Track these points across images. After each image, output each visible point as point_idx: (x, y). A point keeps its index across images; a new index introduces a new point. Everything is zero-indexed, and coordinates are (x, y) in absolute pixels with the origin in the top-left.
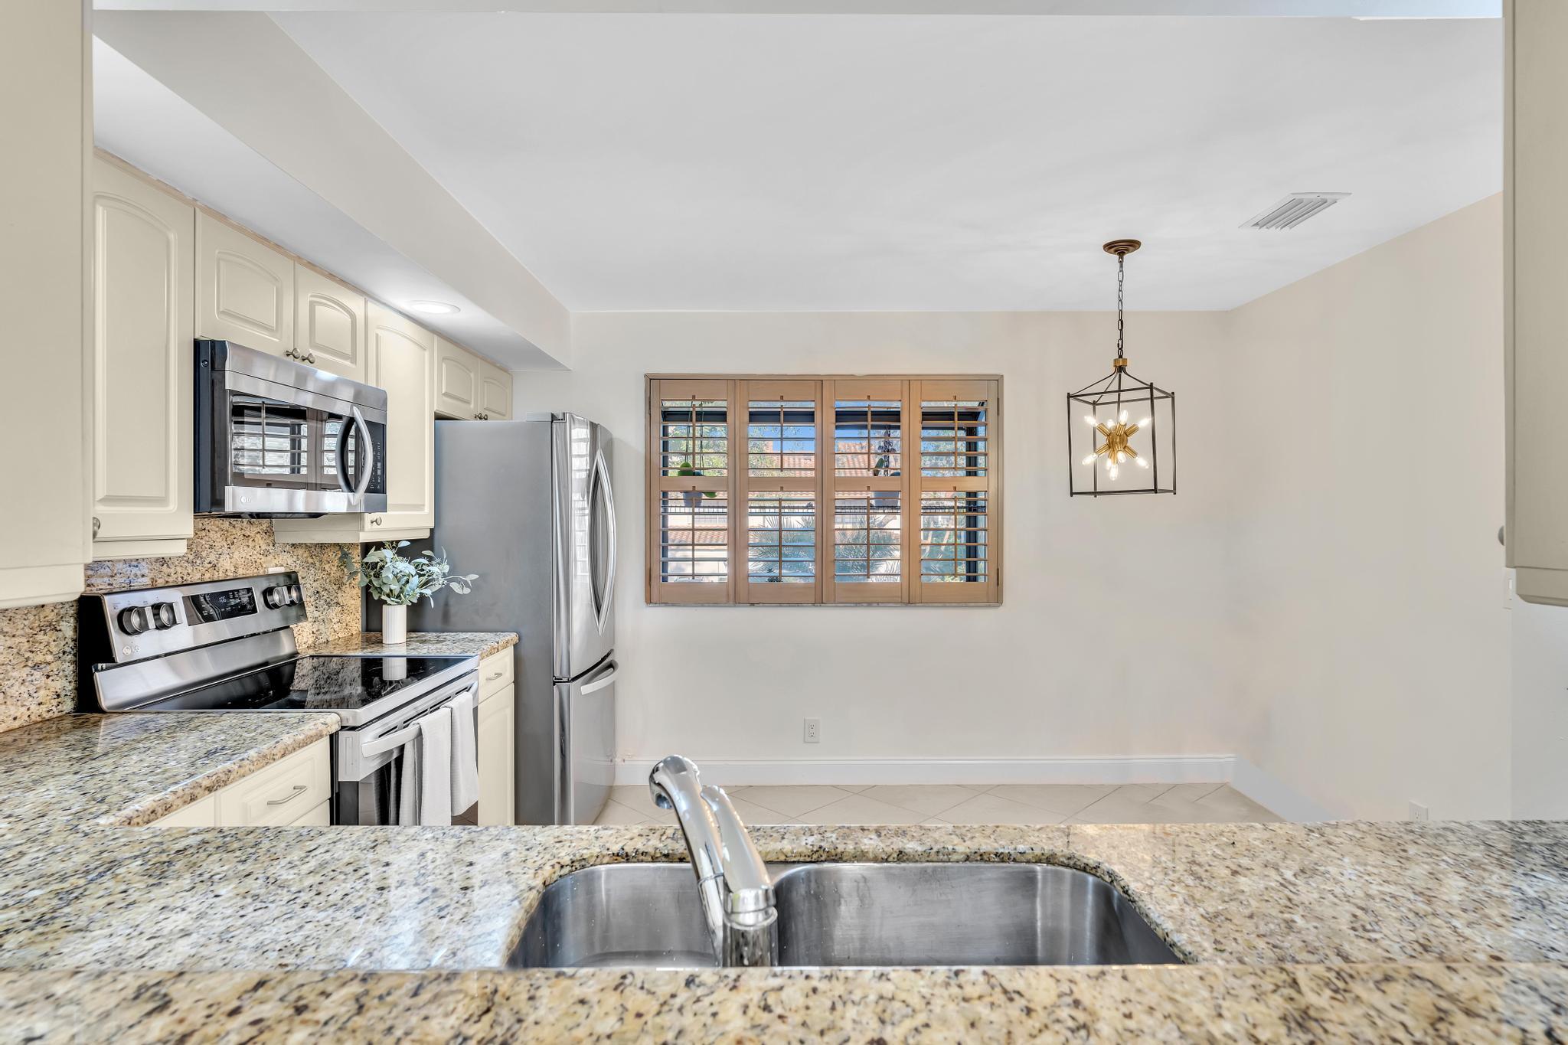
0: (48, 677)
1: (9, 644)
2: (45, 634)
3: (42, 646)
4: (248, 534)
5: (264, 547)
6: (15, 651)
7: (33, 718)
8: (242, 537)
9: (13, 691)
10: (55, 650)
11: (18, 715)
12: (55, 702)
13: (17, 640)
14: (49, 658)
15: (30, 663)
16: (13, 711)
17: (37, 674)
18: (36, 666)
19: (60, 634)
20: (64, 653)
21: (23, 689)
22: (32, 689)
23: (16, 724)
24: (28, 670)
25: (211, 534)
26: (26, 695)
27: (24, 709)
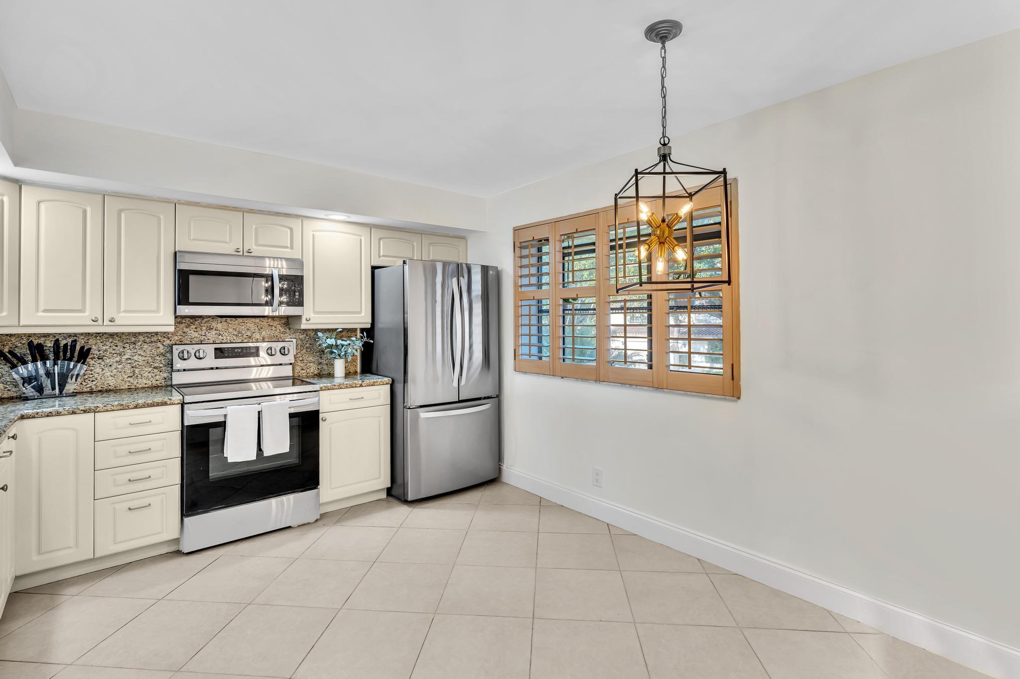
0: (161, 372)
1: (143, 359)
2: (159, 357)
3: (158, 361)
4: (271, 324)
5: (282, 330)
6: (146, 362)
7: (154, 385)
8: (267, 326)
9: (145, 375)
10: (164, 363)
11: (147, 383)
12: (164, 381)
13: (147, 358)
14: (161, 365)
15: (152, 366)
16: (145, 381)
17: (155, 370)
18: (155, 368)
19: (166, 358)
20: (168, 364)
21: (149, 374)
22: (153, 375)
23: (146, 386)
24: (152, 369)
25: (248, 324)
26: (151, 377)
27: (150, 381)
